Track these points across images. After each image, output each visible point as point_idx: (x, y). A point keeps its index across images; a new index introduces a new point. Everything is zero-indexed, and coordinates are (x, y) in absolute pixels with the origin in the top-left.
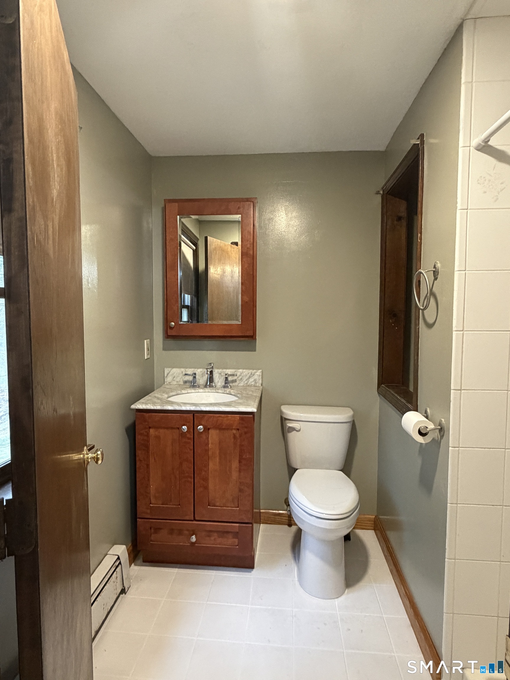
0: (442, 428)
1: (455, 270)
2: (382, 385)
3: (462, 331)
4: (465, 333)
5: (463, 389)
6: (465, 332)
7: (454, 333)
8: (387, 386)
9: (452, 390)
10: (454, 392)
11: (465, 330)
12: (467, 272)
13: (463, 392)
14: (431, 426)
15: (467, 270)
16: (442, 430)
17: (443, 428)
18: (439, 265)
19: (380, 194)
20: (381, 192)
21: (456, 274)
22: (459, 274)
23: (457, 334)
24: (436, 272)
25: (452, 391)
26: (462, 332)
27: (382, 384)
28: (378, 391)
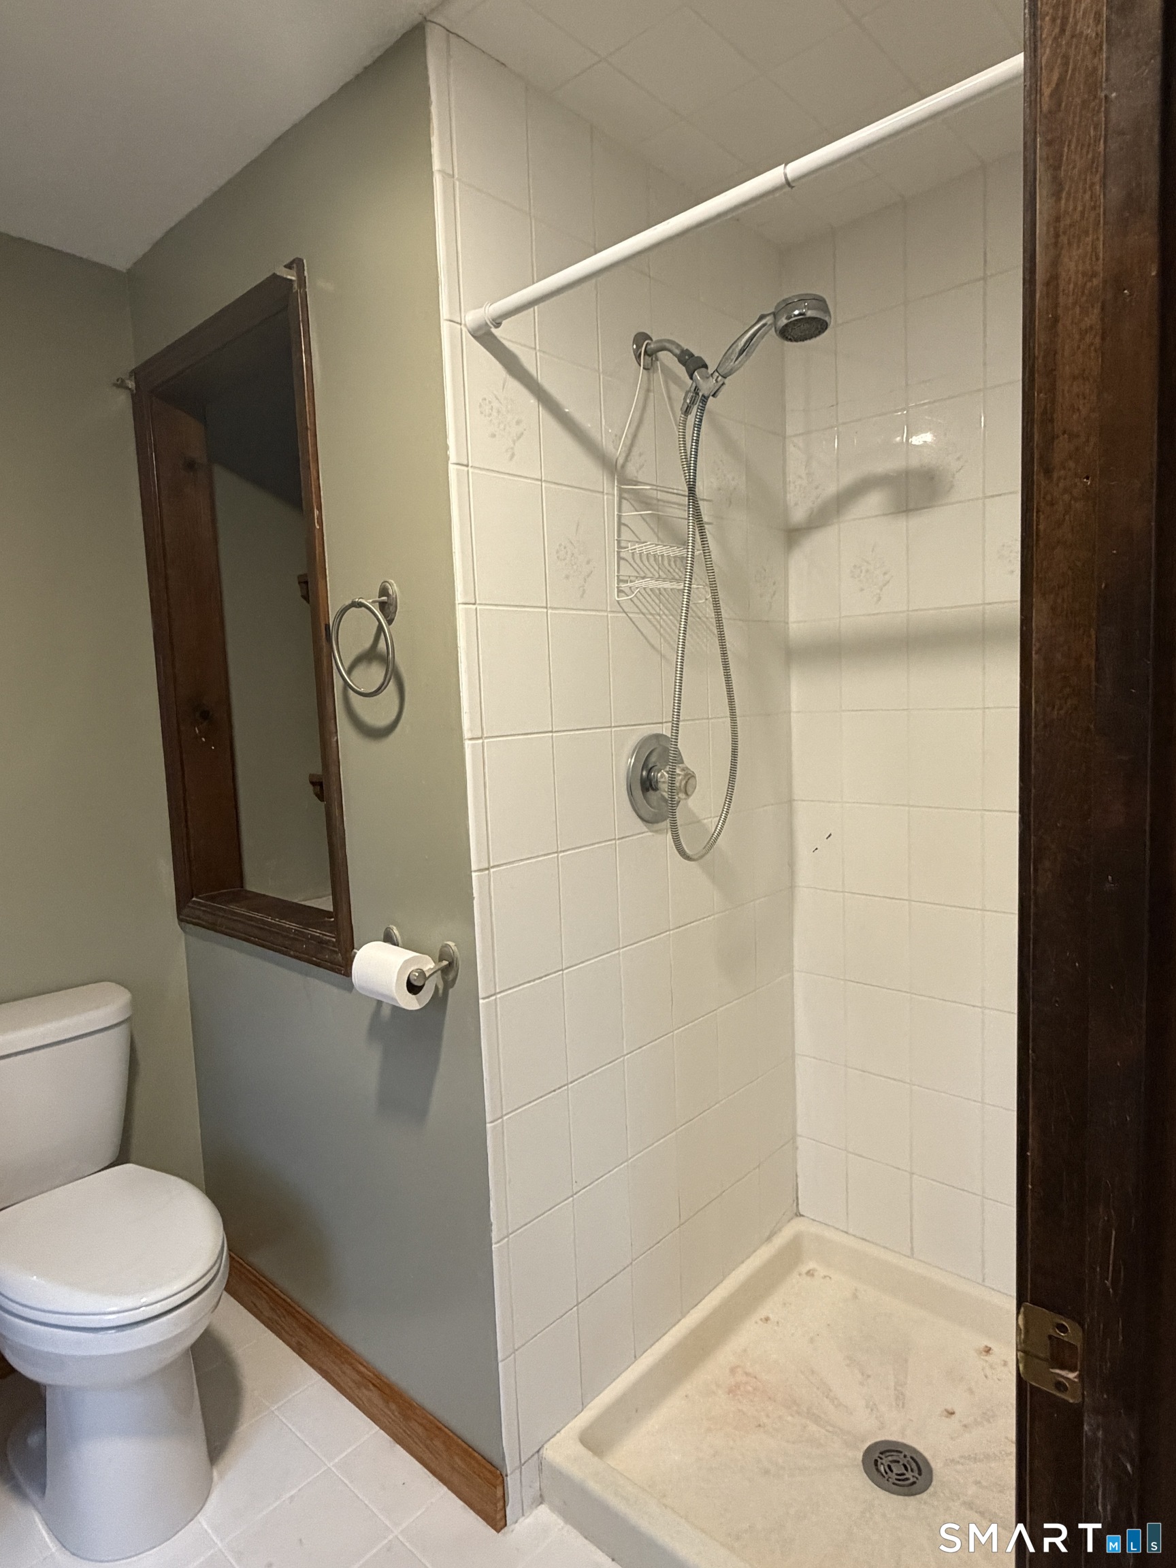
0: (453, 962)
1: (457, 602)
2: (194, 899)
3: (481, 738)
4: (487, 743)
5: (492, 865)
6: (486, 741)
7: (467, 744)
8: (207, 899)
9: (475, 871)
10: (478, 875)
11: (485, 736)
12: (479, 607)
13: (493, 872)
14: (429, 965)
15: (478, 602)
16: (449, 968)
17: (455, 962)
18: (394, 588)
19: (127, 388)
20: (131, 384)
21: (460, 611)
22: (466, 610)
23: (473, 746)
24: (391, 605)
25: (474, 874)
26: (481, 741)
27: (193, 897)
28: (181, 917)
